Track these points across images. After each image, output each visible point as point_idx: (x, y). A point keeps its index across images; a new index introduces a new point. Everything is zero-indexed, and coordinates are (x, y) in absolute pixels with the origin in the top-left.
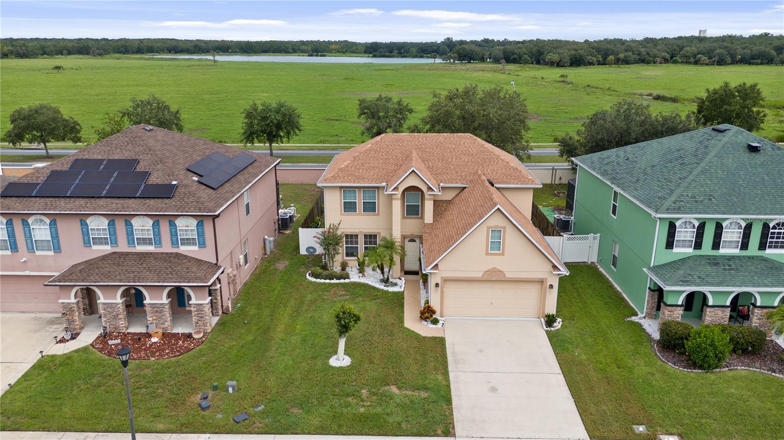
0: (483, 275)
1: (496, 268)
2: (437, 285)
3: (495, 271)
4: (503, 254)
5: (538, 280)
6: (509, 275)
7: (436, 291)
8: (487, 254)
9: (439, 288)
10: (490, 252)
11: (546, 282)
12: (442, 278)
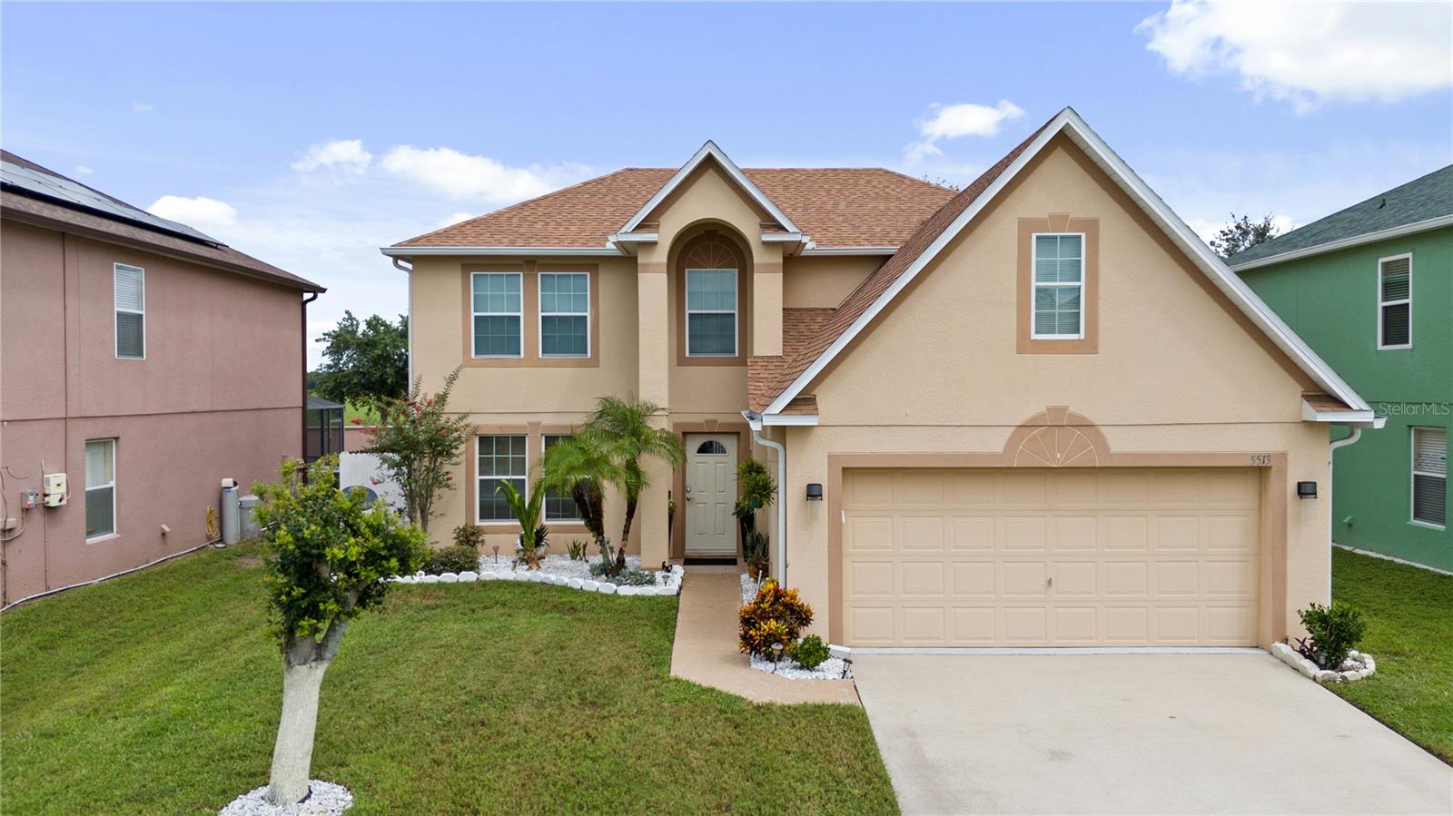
0: (1011, 444)
1: (1064, 409)
2: (813, 493)
3: (1058, 423)
4: (1090, 346)
5: (1249, 463)
6: (1123, 445)
7: (811, 518)
8: (1024, 346)
9: (823, 506)
10: (1034, 336)
11: (1283, 472)
12: (833, 459)
